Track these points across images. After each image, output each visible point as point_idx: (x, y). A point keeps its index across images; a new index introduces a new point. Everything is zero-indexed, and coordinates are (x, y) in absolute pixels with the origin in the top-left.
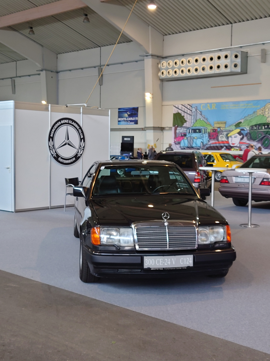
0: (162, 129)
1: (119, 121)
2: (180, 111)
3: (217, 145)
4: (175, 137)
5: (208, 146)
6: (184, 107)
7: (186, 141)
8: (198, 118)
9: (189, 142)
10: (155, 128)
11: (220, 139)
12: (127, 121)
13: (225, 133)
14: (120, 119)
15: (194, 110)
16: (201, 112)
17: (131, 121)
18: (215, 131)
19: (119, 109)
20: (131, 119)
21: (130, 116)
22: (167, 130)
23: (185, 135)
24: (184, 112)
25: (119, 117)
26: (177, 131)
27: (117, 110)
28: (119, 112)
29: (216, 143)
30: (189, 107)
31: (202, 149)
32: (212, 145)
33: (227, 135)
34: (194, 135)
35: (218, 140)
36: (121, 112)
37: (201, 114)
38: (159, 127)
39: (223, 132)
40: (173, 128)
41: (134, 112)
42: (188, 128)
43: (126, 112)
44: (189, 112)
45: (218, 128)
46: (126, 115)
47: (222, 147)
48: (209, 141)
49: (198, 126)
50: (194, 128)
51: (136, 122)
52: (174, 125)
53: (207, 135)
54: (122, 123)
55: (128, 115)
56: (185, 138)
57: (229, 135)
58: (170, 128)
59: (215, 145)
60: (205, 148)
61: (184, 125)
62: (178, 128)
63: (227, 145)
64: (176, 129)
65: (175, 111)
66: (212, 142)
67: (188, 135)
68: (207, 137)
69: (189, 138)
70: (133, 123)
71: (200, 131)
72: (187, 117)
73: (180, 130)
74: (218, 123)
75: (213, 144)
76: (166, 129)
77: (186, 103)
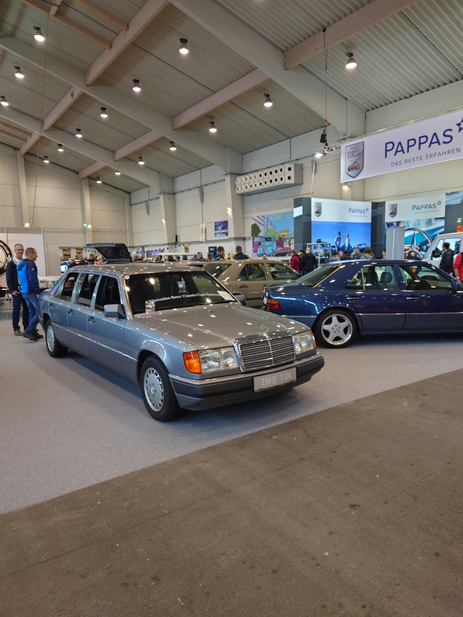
0: (244, 239)
1: (216, 234)
2: (256, 223)
3: (283, 251)
4: (253, 246)
5: (277, 252)
6: (259, 219)
7: (261, 249)
8: (269, 228)
9: (263, 250)
10: (236, 239)
11: (284, 246)
12: (221, 233)
13: (288, 240)
14: (216, 232)
15: (266, 220)
16: (271, 222)
17: (224, 233)
18: (280, 238)
19: (215, 223)
20: (223, 231)
21: (223, 228)
22: (248, 240)
23: (260, 244)
24: (259, 223)
25: (216, 230)
26: (255, 240)
27: (214, 224)
28: (215, 225)
29: (281, 250)
30: (262, 218)
31: (273, 256)
32: (279, 252)
33: (289, 242)
34: (267, 243)
35: (283, 247)
36: (217, 225)
37: (271, 224)
38: (240, 238)
39: (286, 239)
40: (252, 238)
41: (225, 225)
42: (262, 237)
43: (220, 225)
44: (262, 222)
45: (283, 236)
46: (220, 228)
47: (286, 253)
48: (277, 249)
49: (268, 235)
50: (266, 237)
51: (227, 234)
52: (252, 236)
53: (276, 243)
54: (217, 235)
55: (222, 228)
56: (260, 246)
57: (291, 242)
58: (249, 239)
59: (281, 252)
60: (275, 254)
61: (259, 235)
62: (255, 238)
63: (289, 251)
64: (253, 239)
65: (253, 222)
66: (279, 249)
67: (262, 244)
68: (276, 245)
69: (263, 246)
70: (225, 235)
71: (270, 240)
72: (261, 227)
73: (257, 240)
74: (283, 232)
75: (280, 250)
76: (248, 238)
77: (260, 214)
